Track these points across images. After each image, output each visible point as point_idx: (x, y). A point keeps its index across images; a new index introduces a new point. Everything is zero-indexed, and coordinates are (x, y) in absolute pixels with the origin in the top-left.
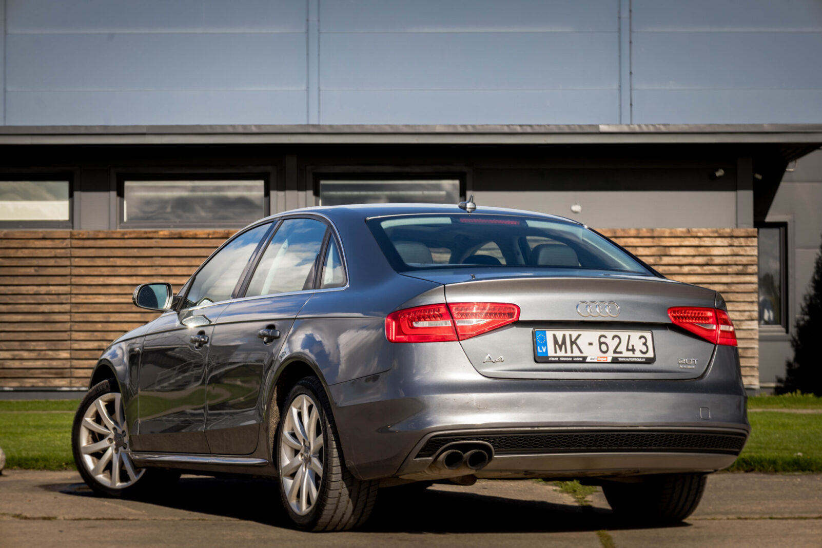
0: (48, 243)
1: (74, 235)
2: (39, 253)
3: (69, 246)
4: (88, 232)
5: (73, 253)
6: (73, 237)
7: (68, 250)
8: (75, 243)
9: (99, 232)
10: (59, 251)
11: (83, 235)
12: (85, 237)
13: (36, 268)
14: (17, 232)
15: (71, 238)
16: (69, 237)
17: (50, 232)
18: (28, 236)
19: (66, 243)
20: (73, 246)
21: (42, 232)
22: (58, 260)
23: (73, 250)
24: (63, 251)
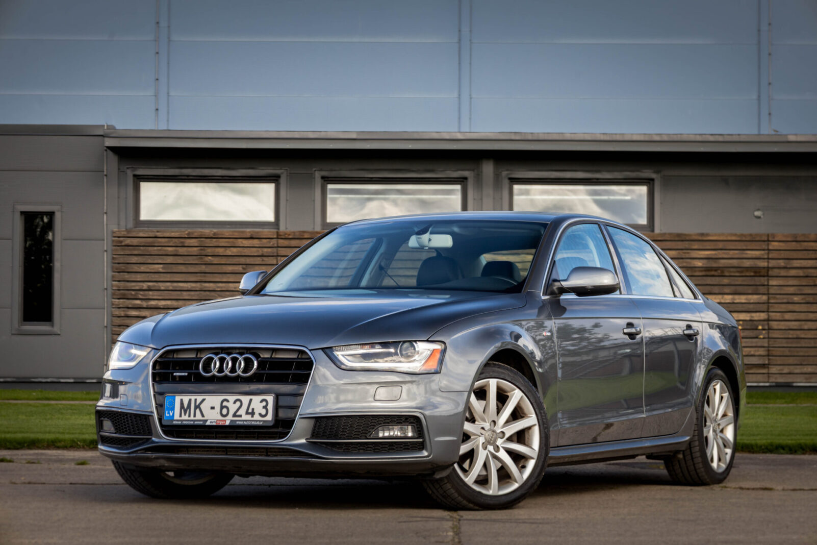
0: (256, 242)
1: (280, 235)
2: (247, 252)
3: (276, 245)
4: (294, 232)
5: (279, 252)
6: (279, 237)
7: (275, 250)
8: (282, 242)
9: (304, 232)
10: (265, 250)
11: (289, 235)
12: (290, 237)
13: (244, 266)
14: (227, 232)
15: (277, 238)
16: (275, 236)
17: (258, 232)
18: (236, 235)
19: (273, 242)
20: (279, 245)
21: (250, 232)
22: (265, 259)
23: (279, 249)
24: (269, 250)
